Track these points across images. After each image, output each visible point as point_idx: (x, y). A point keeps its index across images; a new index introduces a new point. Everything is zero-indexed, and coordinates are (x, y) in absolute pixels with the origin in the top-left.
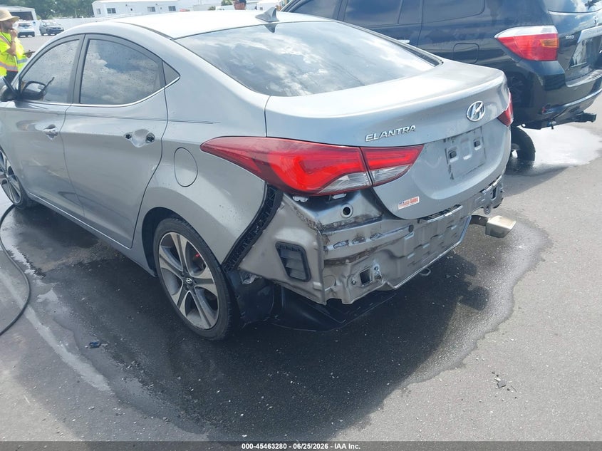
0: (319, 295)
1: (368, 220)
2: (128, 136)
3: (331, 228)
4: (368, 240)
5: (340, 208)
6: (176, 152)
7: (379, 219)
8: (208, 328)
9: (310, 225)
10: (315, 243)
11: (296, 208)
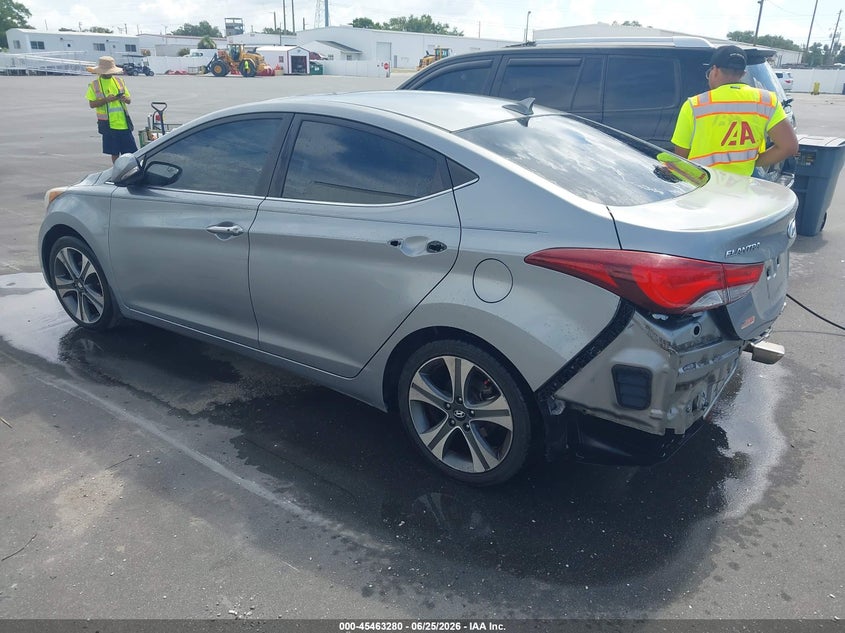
0: (655, 424)
1: (711, 340)
2: (395, 243)
3: (683, 348)
4: (711, 362)
5: (691, 327)
6: (481, 264)
7: (720, 340)
8: (483, 470)
9: (663, 345)
10: (666, 366)
11: (647, 327)
